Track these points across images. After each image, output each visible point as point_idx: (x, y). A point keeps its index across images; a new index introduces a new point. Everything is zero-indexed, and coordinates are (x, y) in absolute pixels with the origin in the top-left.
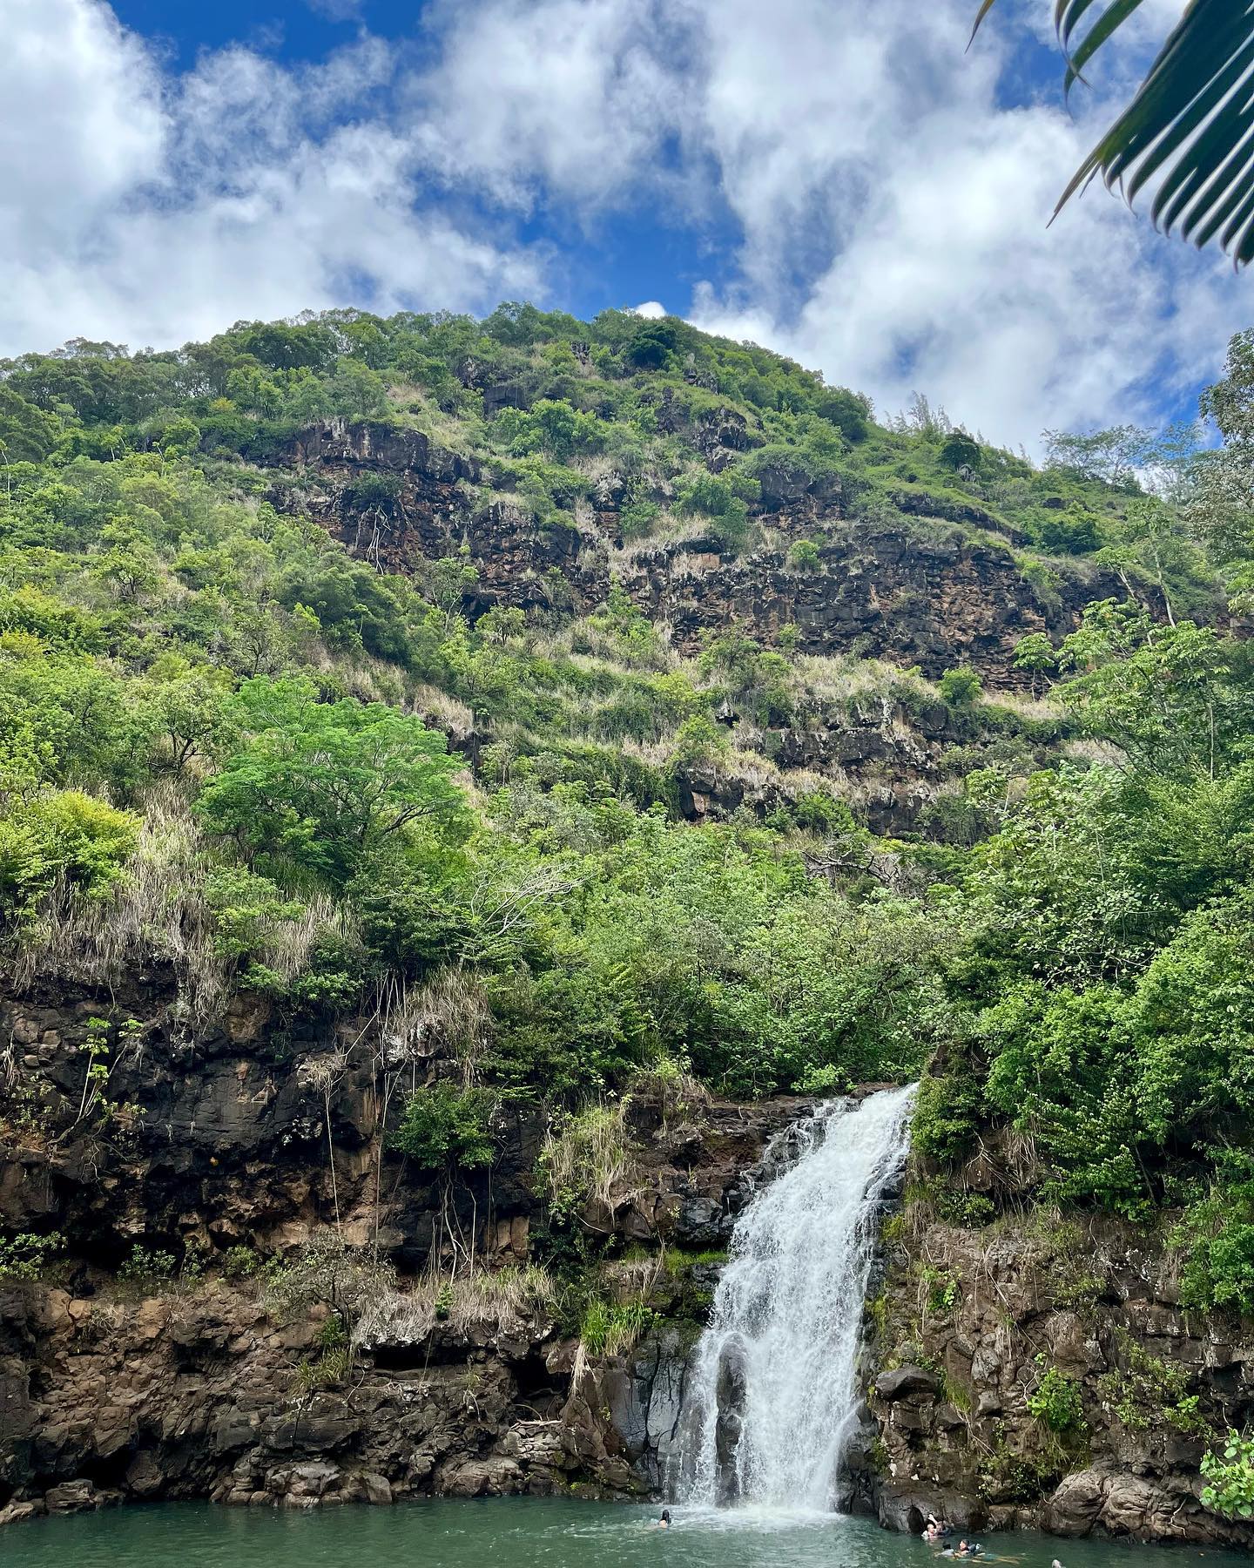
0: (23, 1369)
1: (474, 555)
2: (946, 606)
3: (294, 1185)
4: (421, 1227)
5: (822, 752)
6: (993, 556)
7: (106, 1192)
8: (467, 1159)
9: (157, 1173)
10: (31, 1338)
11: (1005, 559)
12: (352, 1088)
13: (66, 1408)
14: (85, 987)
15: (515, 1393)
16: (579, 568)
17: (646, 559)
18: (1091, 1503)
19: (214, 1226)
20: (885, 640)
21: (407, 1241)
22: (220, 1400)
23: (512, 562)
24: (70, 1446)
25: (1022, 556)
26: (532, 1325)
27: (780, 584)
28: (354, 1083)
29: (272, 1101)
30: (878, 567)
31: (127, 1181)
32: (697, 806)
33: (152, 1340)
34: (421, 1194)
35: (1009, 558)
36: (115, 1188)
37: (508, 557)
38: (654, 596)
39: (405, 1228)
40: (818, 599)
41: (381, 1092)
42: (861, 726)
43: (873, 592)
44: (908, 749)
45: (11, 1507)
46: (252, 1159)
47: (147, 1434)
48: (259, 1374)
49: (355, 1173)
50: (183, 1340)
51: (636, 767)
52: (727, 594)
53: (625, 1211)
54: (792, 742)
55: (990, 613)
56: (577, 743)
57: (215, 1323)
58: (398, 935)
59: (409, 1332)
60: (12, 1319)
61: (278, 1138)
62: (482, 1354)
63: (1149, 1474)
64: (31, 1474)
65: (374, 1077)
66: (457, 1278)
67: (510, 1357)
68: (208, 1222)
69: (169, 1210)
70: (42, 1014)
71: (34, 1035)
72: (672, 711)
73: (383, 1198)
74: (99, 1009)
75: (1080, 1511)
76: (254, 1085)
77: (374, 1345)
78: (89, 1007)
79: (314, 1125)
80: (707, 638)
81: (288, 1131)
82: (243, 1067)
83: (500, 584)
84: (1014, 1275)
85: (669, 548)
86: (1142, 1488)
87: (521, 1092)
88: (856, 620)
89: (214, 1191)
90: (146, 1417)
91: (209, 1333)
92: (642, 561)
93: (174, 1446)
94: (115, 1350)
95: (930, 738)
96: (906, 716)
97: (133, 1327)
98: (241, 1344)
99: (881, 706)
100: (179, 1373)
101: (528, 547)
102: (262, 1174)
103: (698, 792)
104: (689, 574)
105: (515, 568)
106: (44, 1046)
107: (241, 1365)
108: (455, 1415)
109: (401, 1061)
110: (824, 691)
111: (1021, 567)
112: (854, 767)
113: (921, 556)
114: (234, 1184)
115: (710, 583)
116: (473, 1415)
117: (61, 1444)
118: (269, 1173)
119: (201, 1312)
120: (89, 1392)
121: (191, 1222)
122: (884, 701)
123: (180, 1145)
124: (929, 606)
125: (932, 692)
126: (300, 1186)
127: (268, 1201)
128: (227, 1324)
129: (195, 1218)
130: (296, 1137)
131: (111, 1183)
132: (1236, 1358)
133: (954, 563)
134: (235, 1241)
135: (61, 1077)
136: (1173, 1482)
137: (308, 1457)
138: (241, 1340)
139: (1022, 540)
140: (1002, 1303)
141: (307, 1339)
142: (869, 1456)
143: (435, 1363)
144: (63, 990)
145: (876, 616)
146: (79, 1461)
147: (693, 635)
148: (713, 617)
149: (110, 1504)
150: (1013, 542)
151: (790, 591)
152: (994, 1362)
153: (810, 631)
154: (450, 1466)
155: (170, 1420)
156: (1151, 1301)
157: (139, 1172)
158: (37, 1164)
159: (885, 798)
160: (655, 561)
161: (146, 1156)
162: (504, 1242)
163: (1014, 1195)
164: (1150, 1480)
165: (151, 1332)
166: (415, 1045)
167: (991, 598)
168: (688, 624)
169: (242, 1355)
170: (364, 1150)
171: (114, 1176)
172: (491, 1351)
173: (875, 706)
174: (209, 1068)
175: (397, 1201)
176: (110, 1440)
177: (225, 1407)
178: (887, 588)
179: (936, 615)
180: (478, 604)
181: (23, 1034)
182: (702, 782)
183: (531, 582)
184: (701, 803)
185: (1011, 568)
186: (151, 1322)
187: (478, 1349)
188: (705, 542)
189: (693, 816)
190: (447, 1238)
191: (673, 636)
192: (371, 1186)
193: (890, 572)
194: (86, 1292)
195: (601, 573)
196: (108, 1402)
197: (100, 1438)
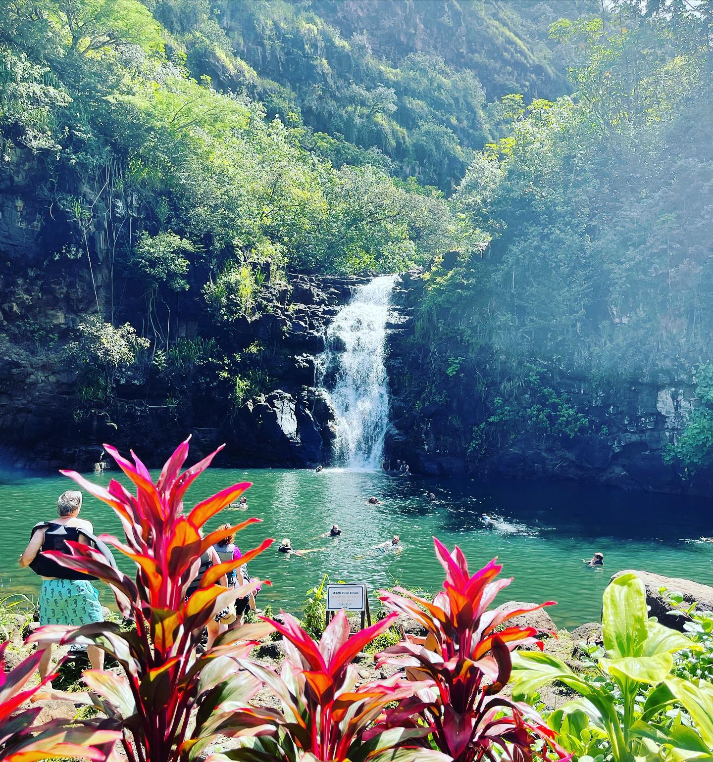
12: (94, 229)
15: (194, 414)
26: (208, 379)
28: (95, 226)
46: (32, 267)
59: (137, 379)
61: (50, 255)
65: (106, 224)
77: (118, 384)
79: (77, 251)
81: (57, 251)
98: (32, 379)
102: (38, 277)
108: (166, 423)
109: (122, 217)
114: (20, 281)
116: (176, 424)
118: (43, 277)
127: (40, 295)
128: (23, 367)
130: (63, 257)
138: (32, 376)
166: (132, 209)
172: (182, 392)
190: (151, 329)
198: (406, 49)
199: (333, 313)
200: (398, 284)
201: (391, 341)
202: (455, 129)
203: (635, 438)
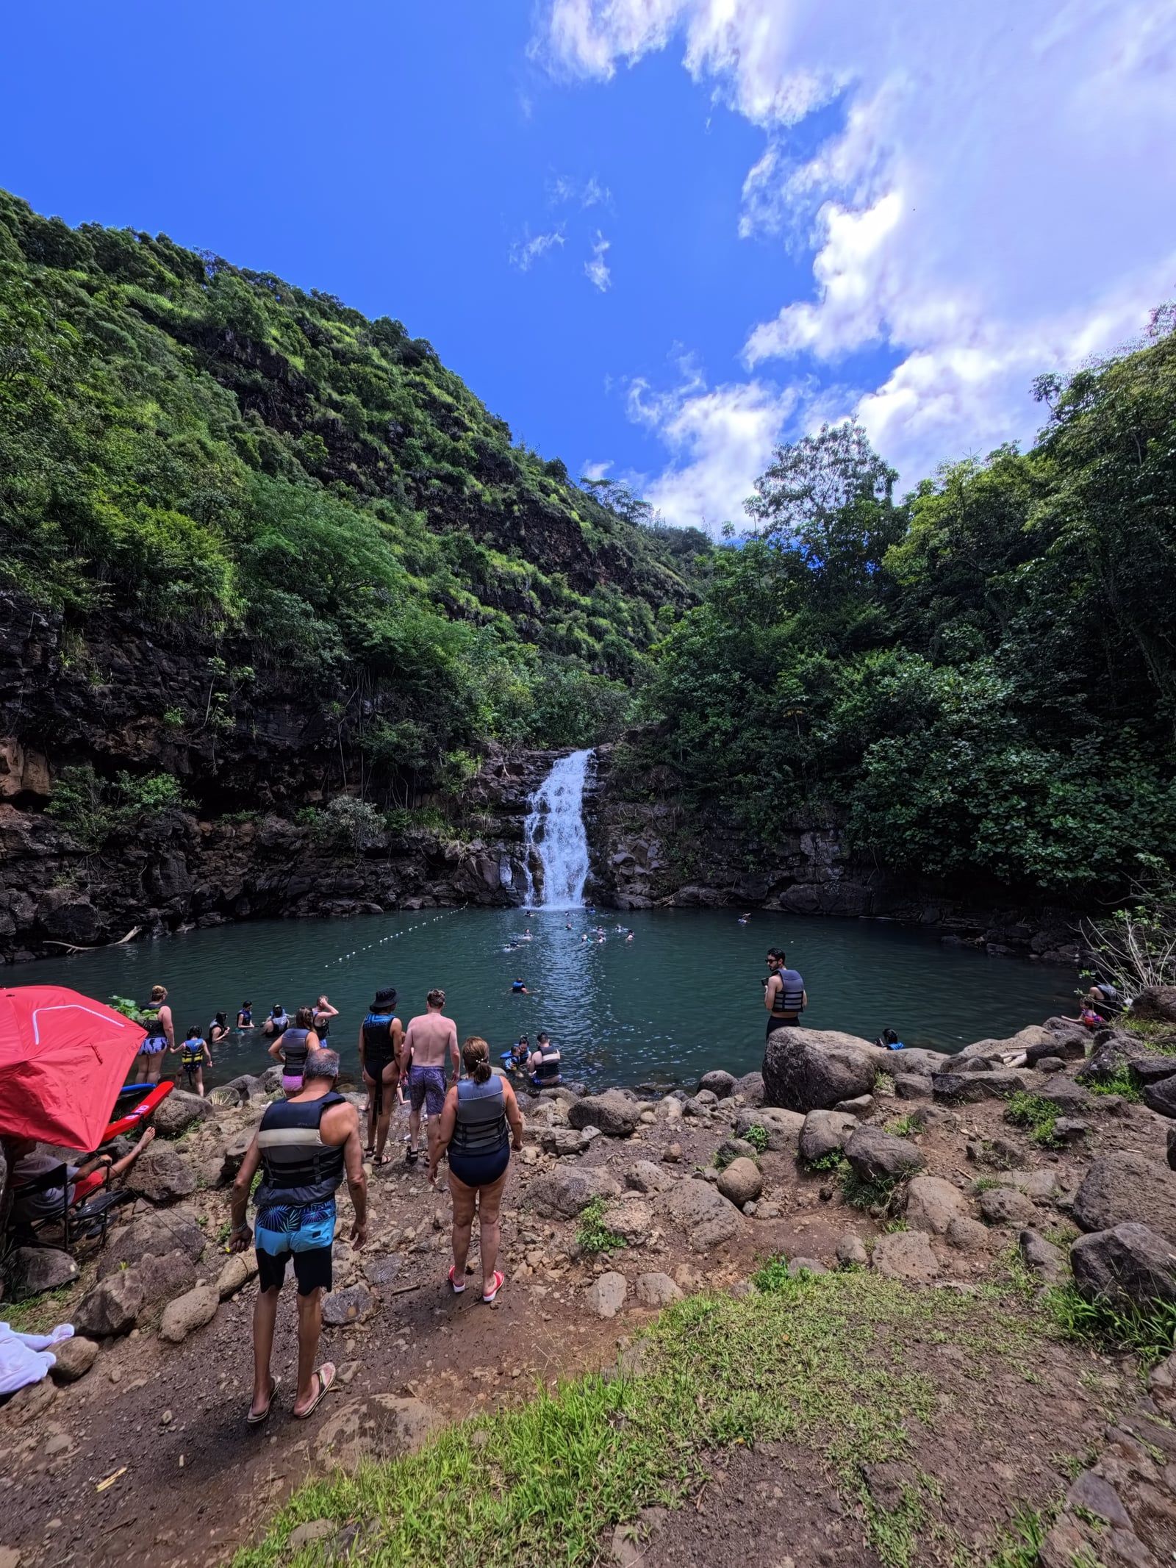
0: (184, 856)
3: (317, 771)
4: (380, 796)
9: (247, 758)
10: (185, 840)
13: (206, 877)
19: (274, 788)
20: (527, 552)
22: (285, 873)
24: (209, 896)
26: (439, 840)
29: (306, 727)
31: (229, 761)
33: (248, 843)
34: (381, 780)
36: (223, 765)
39: (373, 795)
46: (297, 756)
47: (248, 889)
48: (306, 861)
50: (265, 844)
55: (569, 551)
57: (280, 836)
59: (382, 842)
61: (311, 746)
62: (414, 853)
64: (191, 911)
67: (427, 853)
68: (272, 787)
69: (252, 778)
70: (177, 659)
71: (175, 671)
76: (295, 717)
77: (365, 848)
79: (332, 741)
81: (318, 743)
82: (289, 707)
89: (276, 771)
90: (247, 881)
91: (281, 840)
93: (262, 895)
94: (228, 848)
97: (237, 837)
98: (295, 846)
100: (263, 859)
102: (301, 764)
106: (180, 678)
107: (295, 856)
108: (405, 877)
114: (287, 768)
116: (412, 878)
117: (204, 895)
118: (305, 764)
120: (217, 868)
121: (263, 786)
123: (260, 745)
127: (303, 778)
128: (286, 837)
129: (266, 783)
130: (321, 747)
134: (285, 798)
137: (340, 897)
138: (295, 844)
143: (393, 856)
146: (215, 902)
149: (227, 923)
153: (494, 539)
155: (259, 882)
157: (236, 757)
158: (183, 746)
161: (240, 749)
162: (418, 805)
163: (663, 791)
165: (248, 840)
167: (570, 544)
169: (296, 851)
171: (223, 758)
172: (418, 852)
174: (271, 705)
176: (231, 893)
177: (289, 876)
181: (167, 668)
186: (247, 835)
187: (413, 850)
190: (392, 801)
194: (210, 819)
196: (227, 874)
197: (226, 891)
198: (591, 585)
199: (539, 782)
200: (592, 756)
201: (586, 802)
202: (632, 640)
203: (786, 874)
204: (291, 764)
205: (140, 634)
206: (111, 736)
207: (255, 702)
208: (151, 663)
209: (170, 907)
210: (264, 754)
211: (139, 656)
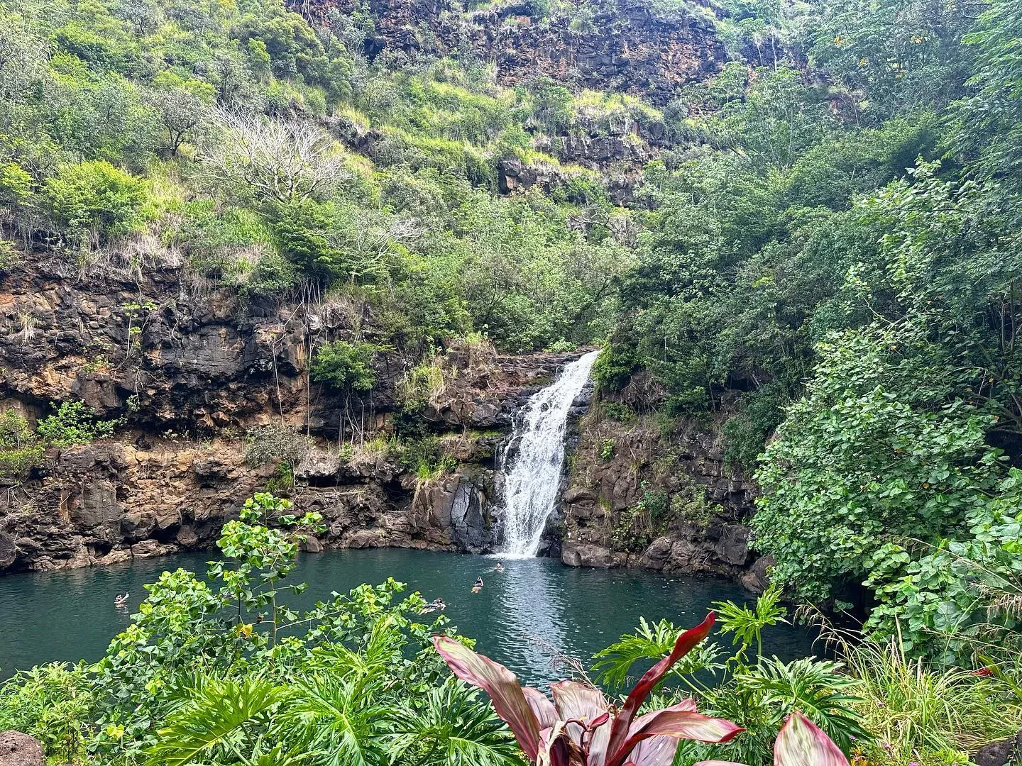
0: (111, 486)
1: (372, 12)
2: (670, 57)
3: (259, 395)
4: (334, 418)
5: (586, 152)
6: (703, 25)
7: (149, 397)
8: (356, 384)
9: (178, 387)
10: (114, 471)
11: (710, 27)
12: (289, 344)
13: (139, 505)
14: (121, 283)
15: (385, 498)
16: (440, 23)
17: (483, 19)
18: (665, 553)
19: (214, 415)
20: (631, 80)
21: (326, 424)
22: (224, 502)
23: (396, 17)
24: (142, 524)
25: (721, 25)
26: (394, 466)
27: (567, 38)
28: (291, 341)
29: (242, 349)
30: (630, 30)
31: (160, 392)
32: (509, 185)
33: (184, 472)
34: (334, 400)
35: (712, 27)
36: (154, 395)
37: (394, 14)
38: (488, 45)
39: (324, 418)
40: (591, 50)
41: (307, 346)
42: (610, 135)
43: (626, 47)
44: (638, 151)
45: (112, 553)
46: (233, 381)
47: (187, 518)
48: (245, 489)
49: (294, 389)
50: (201, 472)
51: (472, 160)
52: (534, 45)
53: (446, 410)
54: (569, 146)
55: (697, 63)
56: (437, 143)
57: (218, 464)
58: (311, 257)
59: (328, 469)
60: (101, 462)
62: (367, 480)
63: (695, 540)
64: (122, 538)
65: (303, 338)
66: (354, 443)
67: (382, 481)
68: (211, 414)
69: (187, 406)
70: (97, 298)
71: (95, 310)
72: (495, 123)
73: (312, 402)
74: (131, 296)
75: (659, 556)
76: (230, 341)
77: (308, 475)
78: (126, 295)
79: (267, 363)
80: (521, 73)
81: (252, 366)
82: (223, 331)
83: (389, 33)
84: (641, 445)
85: (498, 11)
86: (691, 547)
87: (388, 348)
88: (614, 65)
89: (213, 398)
90: (185, 510)
91: (216, 469)
92: (479, 20)
93: (201, 523)
94: (164, 477)
95: (651, 145)
96: (639, 130)
97: (173, 466)
98: (234, 474)
99: (624, 123)
100: (201, 488)
101: (407, 7)
102: (239, 389)
103: (510, 176)
104: (511, 30)
105: (398, 22)
106: (100, 316)
107: (235, 484)
108: (353, 508)
109: (318, 330)
110: (591, 113)
111: (720, 32)
112: (604, 162)
113: (659, 23)
115: (524, 37)
116: (361, 509)
117: (136, 523)
118: (244, 388)
119: (211, 458)
120: (152, 497)
121: (201, 413)
122: (626, 120)
123: (189, 372)
124: (659, 57)
125: (656, 115)
126: (262, 396)
127: (244, 403)
128: (226, 465)
129: (203, 411)
130: (257, 369)
131: (151, 392)
132: (743, 487)
133: (678, 29)
134: (226, 424)
135: (113, 333)
136: (706, 545)
138: (234, 472)
139: (723, 14)
140: (633, 458)
141: (271, 472)
142: (559, 529)
143: (341, 484)
144: (108, 284)
145: (626, 63)
146: (149, 531)
147: (512, 72)
148: (525, 60)
150: (717, 16)
151: (574, 44)
152: (625, 486)
153: (585, 72)
154: (351, 532)
155: (198, 511)
156: (706, 459)
157: (167, 386)
158: (105, 381)
159: (621, 182)
160: (490, 20)
161: (170, 378)
162: (380, 425)
163: (646, 406)
164: (695, 544)
165: (184, 468)
166: (326, 321)
167: (699, 53)
168: (509, 64)
169: (234, 480)
170: (300, 377)
171: (153, 388)
172: (372, 479)
173: (621, 123)
174: (204, 331)
175: (319, 403)
176: (166, 521)
177: (227, 505)
178: (635, 44)
179: (664, 64)
180: (375, 46)
181: (87, 309)
182: (512, 169)
183: (409, 32)
184: (510, 183)
185: (713, 33)
186: (183, 463)
187: (365, 477)
188: (522, 8)
189: (505, 191)
190: (348, 423)
191: (499, 72)
192: (304, 396)
193: (637, 34)
194: (147, 448)
195: (455, 27)
196: (163, 502)
197: (159, 519)
201: (571, 419)
204: (228, 390)
205: (59, 280)
206: (34, 378)
207: (184, 330)
208: (69, 307)
209: (93, 535)
210: (194, 382)
211: (58, 302)
